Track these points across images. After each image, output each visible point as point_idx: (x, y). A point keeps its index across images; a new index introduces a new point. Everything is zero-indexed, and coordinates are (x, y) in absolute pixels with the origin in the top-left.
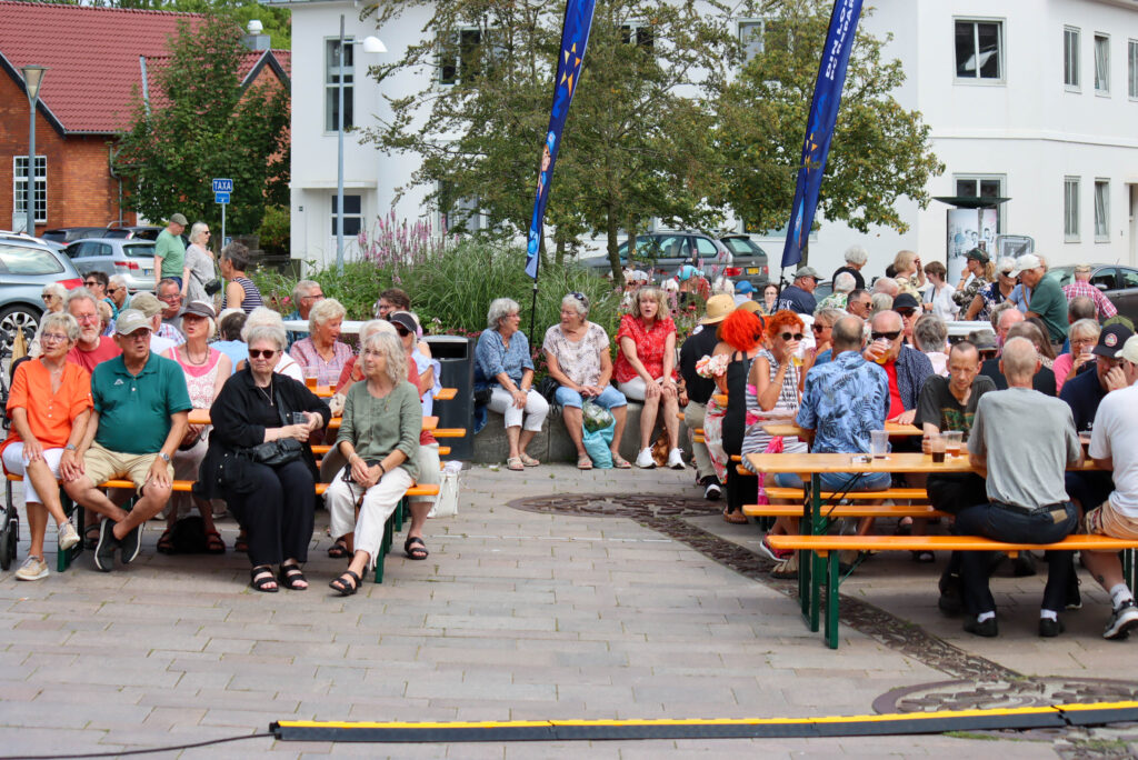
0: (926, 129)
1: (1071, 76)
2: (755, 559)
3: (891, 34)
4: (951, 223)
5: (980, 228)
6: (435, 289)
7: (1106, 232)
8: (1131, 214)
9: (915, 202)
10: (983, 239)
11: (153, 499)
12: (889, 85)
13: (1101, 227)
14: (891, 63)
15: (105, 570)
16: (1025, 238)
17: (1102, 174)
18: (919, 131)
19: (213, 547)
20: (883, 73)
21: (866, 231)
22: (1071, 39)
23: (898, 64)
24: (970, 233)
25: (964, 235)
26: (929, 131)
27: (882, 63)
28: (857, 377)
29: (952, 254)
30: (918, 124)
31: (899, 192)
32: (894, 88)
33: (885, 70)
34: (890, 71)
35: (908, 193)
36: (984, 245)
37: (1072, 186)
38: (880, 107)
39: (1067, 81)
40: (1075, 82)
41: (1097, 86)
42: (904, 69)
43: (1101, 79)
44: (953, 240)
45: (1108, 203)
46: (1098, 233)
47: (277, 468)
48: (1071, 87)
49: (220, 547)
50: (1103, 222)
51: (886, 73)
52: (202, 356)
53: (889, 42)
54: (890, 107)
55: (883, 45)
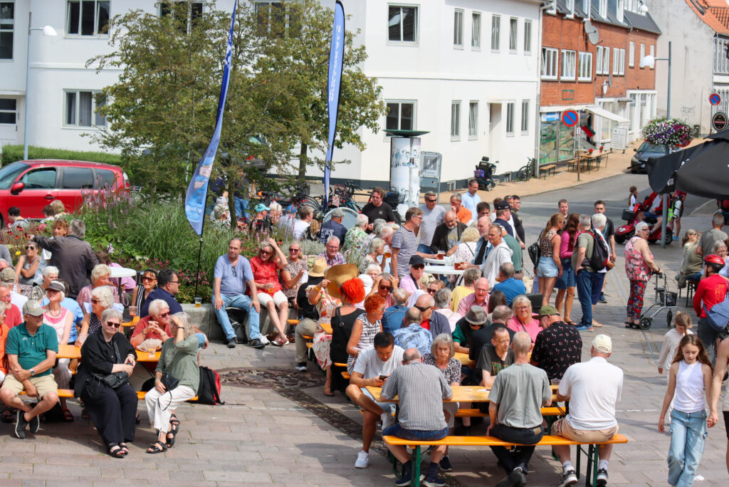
0: (379, 90)
1: (458, 39)
2: (352, 423)
3: (359, 30)
4: (393, 146)
5: (411, 149)
6: (139, 234)
7: (475, 134)
8: (491, 121)
9: (371, 130)
10: (413, 156)
11: (49, 403)
12: (358, 60)
13: (472, 130)
14: (359, 47)
15: (21, 438)
16: (436, 154)
17: (474, 98)
18: (375, 89)
19: (68, 418)
20: (354, 53)
21: (341, 147)
22: (458, 16)
23: (364, 48)
24: (405, 152)
25: (401, 152)
26: (381, 90)
27: (354, 47)
28: (419, 336)
29: (394, 164)
30: (375, 87)
31: (361, 124)
32: (360, 62)
33: (355, 51)
34: (358, 52)
35: (366, 124)
36: (413, 159)
37: (456, 108)
38: (353, 76)
39: (455, 43)
40: (460, 43)
41: (473, 45)
42: (367, 51)
43: (475, 40)
44: (394, 157)
45: (476, 116)
46: (470, 134)
47: (115, 389)
48: (458, 46)
49: (71, 418)
50: (474, 126)
51: (356, 53)
52: (58, 312)
53: (358, 35)
54: (359, 76)
55: (355, 36)
